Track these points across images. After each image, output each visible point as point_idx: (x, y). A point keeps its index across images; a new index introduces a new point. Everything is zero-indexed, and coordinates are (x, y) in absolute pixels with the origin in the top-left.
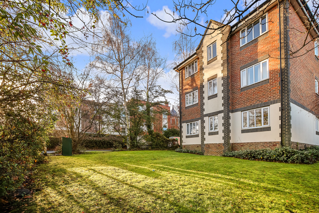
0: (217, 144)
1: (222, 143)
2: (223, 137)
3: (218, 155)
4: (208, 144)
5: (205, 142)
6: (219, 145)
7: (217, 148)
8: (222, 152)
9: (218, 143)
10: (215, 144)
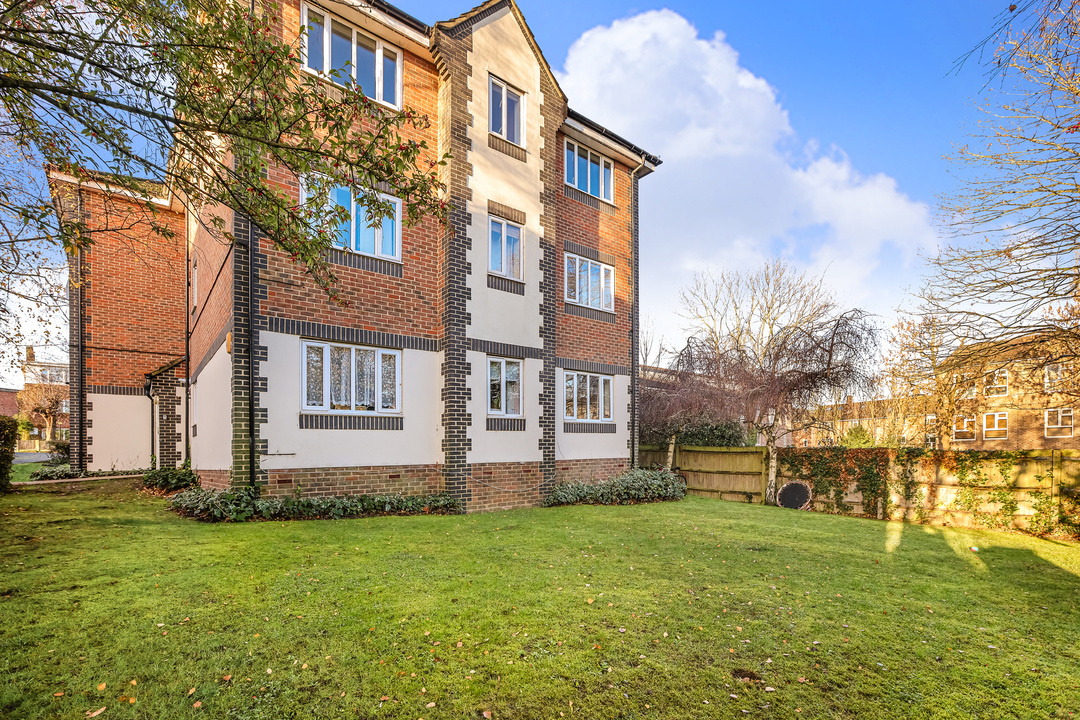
0: (519, 463)
1: (536, 463)
2: (540, 440)
3: (523, 503)
4: (483, 464)
5: (471, 458)
6: (528, 468)
7: (519, 479)
8: (537, 494)
9: (523, 460)
10: (514, 464)
